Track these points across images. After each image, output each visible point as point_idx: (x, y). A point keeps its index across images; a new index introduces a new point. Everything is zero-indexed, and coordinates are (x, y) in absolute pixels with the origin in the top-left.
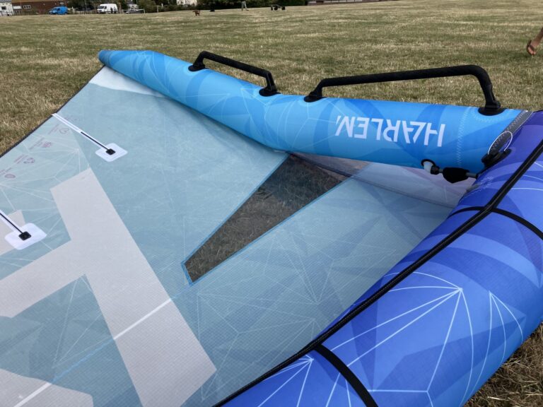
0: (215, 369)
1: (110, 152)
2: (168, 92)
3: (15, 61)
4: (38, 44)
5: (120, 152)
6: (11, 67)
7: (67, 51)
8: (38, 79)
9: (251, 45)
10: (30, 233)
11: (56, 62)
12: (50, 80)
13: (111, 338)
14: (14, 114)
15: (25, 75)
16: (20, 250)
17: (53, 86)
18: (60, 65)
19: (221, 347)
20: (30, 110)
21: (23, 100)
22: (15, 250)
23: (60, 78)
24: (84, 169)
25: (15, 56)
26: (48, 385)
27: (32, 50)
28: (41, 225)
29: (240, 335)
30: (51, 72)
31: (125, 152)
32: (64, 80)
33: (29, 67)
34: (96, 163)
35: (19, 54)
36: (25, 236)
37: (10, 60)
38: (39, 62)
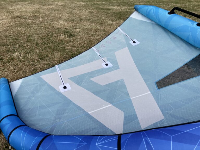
0: (164, 118)
1: (134, 42)
2: (157, 22)
3: (101, 6)
4: (108, 1)
5: (137, 43)
6: (99, 8)
7: (117, 4)
8: (107, 13)
9: (187, 5)
10: (108, 64)
11: (113, 8)
12: (111, 13)
13: (130, 98)
14: (100, 24)
15: (104, 11)
16: (105, 69)
17: (112, 16)
18: (114, 9)
19: (167, 112)
20: (105, 23)
21: (103, 19)
22: (104, 68)
23: (114, 13)
24: (125, 47)
25: (101, 5)
26: (111, 105)
27: (106, 3)
28: (111, 63)
29: (174, 110)
30: (111, 11)
31: (139, 43)
32: (115, 14)
33: (105, 9)
34: (129, 45)
35: (102, 4)
36: (107, 65)
37: (99, 6)
38: (108, 7)
